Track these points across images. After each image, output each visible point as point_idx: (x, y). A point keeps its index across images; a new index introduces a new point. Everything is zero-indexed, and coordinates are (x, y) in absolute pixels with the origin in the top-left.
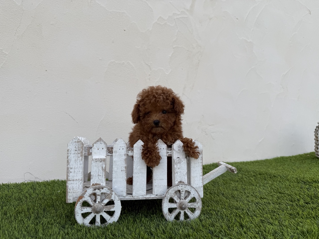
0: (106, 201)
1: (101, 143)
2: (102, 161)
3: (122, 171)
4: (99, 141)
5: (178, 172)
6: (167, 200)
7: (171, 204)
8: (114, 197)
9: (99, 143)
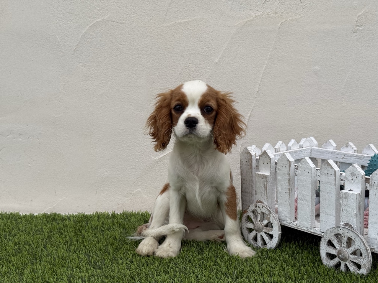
0: (265, 222)
1: (266, 157)
2: (263, 177)
3: (285, 193)
4: (264, 154)
5: (343, 210)
6: (325, 242)
7: (329, 248)
8: (272, 220)
9: (264, 156)
